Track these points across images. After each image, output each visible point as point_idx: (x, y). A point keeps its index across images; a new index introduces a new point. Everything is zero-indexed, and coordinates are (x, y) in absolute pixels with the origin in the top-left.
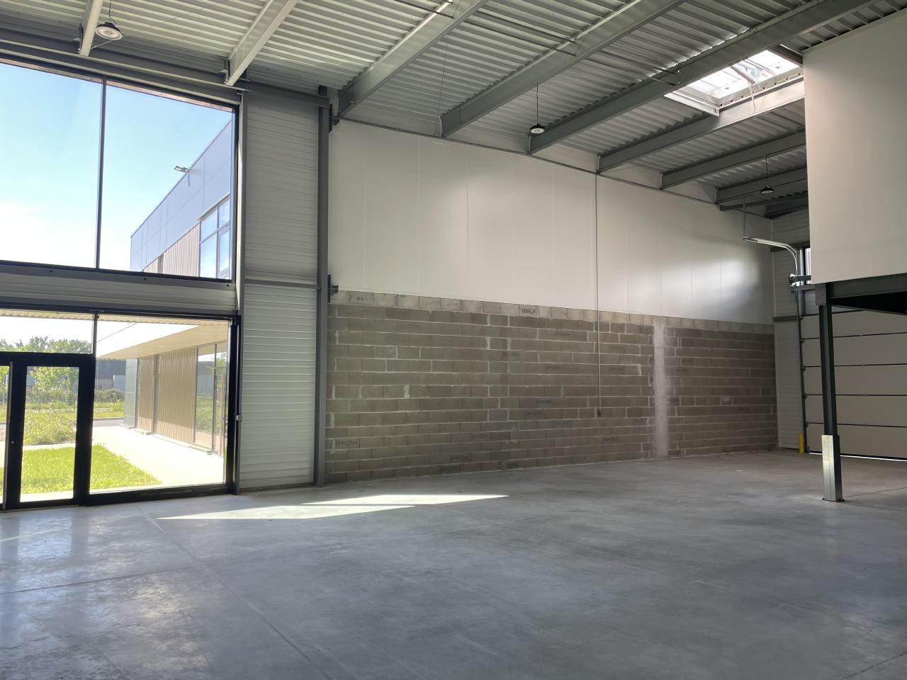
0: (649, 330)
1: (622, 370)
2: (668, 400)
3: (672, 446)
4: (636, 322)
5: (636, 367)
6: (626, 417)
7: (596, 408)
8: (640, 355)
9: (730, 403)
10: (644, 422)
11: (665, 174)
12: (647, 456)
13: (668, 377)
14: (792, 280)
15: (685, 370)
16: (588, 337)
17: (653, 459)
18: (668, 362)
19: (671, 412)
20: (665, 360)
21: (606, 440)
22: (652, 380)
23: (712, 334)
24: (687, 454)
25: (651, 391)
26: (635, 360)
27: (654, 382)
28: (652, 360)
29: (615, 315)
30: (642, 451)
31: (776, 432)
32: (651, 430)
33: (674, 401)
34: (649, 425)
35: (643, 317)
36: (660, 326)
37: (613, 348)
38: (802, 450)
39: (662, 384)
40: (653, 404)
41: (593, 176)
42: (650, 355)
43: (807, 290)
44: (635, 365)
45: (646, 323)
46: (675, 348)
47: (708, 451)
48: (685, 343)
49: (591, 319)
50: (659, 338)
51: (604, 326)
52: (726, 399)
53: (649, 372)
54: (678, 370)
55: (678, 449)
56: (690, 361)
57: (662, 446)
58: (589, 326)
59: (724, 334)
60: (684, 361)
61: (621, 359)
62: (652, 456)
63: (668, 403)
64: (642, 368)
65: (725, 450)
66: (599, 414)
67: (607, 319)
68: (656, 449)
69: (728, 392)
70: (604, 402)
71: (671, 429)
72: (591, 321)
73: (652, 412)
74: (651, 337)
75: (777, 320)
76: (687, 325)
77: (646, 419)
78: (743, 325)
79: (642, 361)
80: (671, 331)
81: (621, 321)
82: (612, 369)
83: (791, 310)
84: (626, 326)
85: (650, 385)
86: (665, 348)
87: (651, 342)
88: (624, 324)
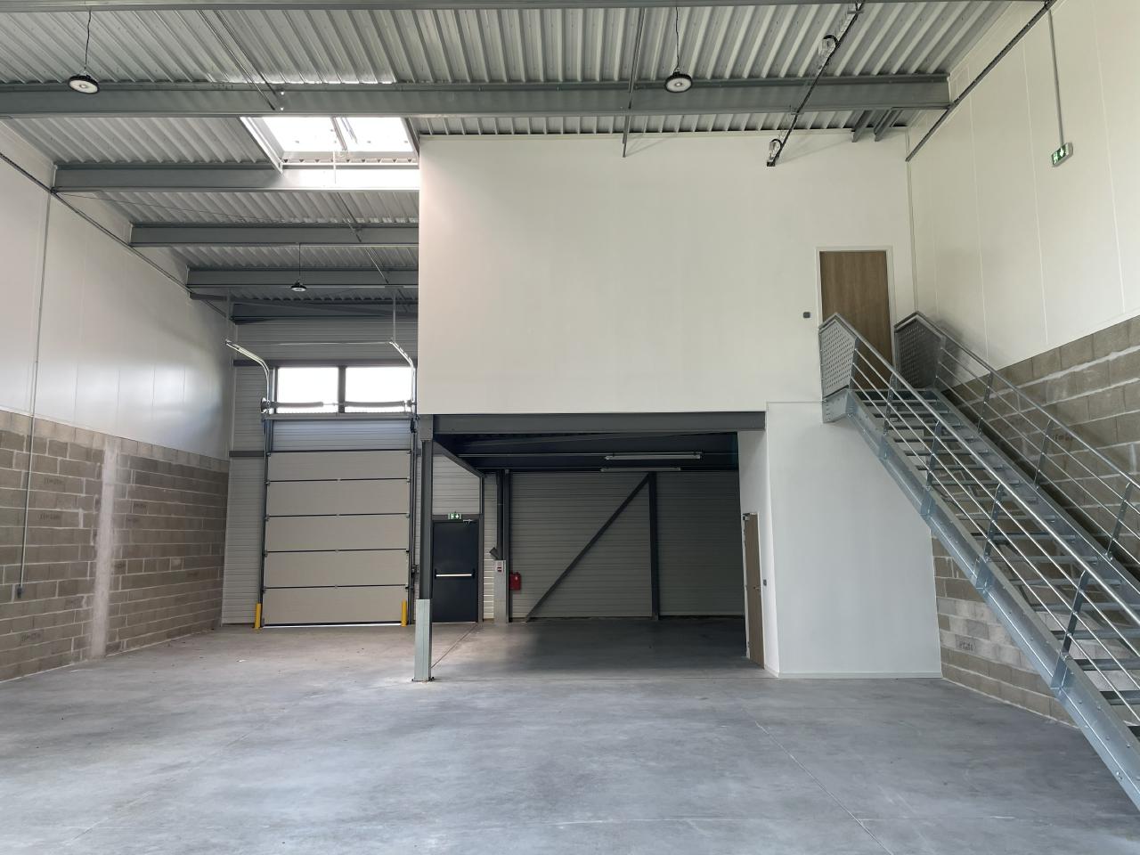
0: (98, 456)
1: (57, 518)
2: (112, 566)
3: (111, 637)
4: (83, 441)
5: (77, 514)
6: (57, 597)
7: (14, 585)
8: (83, 495)
9: (179, 567)
10: (78, 603)
11: (137, 225)
12: (77, 659)
13: (115, 529)
14: (264, 406)
15: (136, 521)
16: (14, 461)
17: (86, 660)
18: (118, 506)
19: (114, 585)
20: (114, 504)
21: (25, 638)
22: (95, 535)
23: (169, 467)
24: (128, 647)
25: (90, 553)
26: (77, 502)
27: (97, 538)
28: (98, 502)
29: (55, 427)
30: (72, 651)
31: (219, 604)
32: (88, 615)
33: (119, 567)
34: (85, 608)
35: (92, 434)
36: (113, 452)
37: (49, 482)
38: (257, 625)
39: (107, 543)
40: (93, 574)
41: (46, 194)
42: (96, 496)
43: (277, 421)
44: (76, 511)
45: (96, 445)
46: (128, 485)
47: (152, 639)
48: (141, 479)
49: (23, 431)
50: (111, 471)
51: (41, 445)
52: (176, 561)
53: (92, 521)
54: (130, 521)
55: (117, 640)
56: (143, 506)
57: (98, 639)
58: (16, 441)
59: (182, 469)
60: (136, 505)
61: (58, 501)
62: (84, 657)
63: (113, 570)
64: (85, 515)
65: (169, 635)
66: (19, 593)
67: (45, 433)
68: (90, 645)
69: (180, 551)
70: (30, 573)
71: (112, 611)
72: (21, 434)
73: (90, 587)
74: (100, 467)
75: (234, 454)
76: (143, 453)
77: (82, 597)
78: (202, 458)
79: (86, 504)
80: (125, 458)
81: (64, 438)
82: (44, 517)
83: (257, 443)
84: (69, 445)
85: (92, 544)
86: (116, 486)
87: (100, 475)
88: (67, 444)
